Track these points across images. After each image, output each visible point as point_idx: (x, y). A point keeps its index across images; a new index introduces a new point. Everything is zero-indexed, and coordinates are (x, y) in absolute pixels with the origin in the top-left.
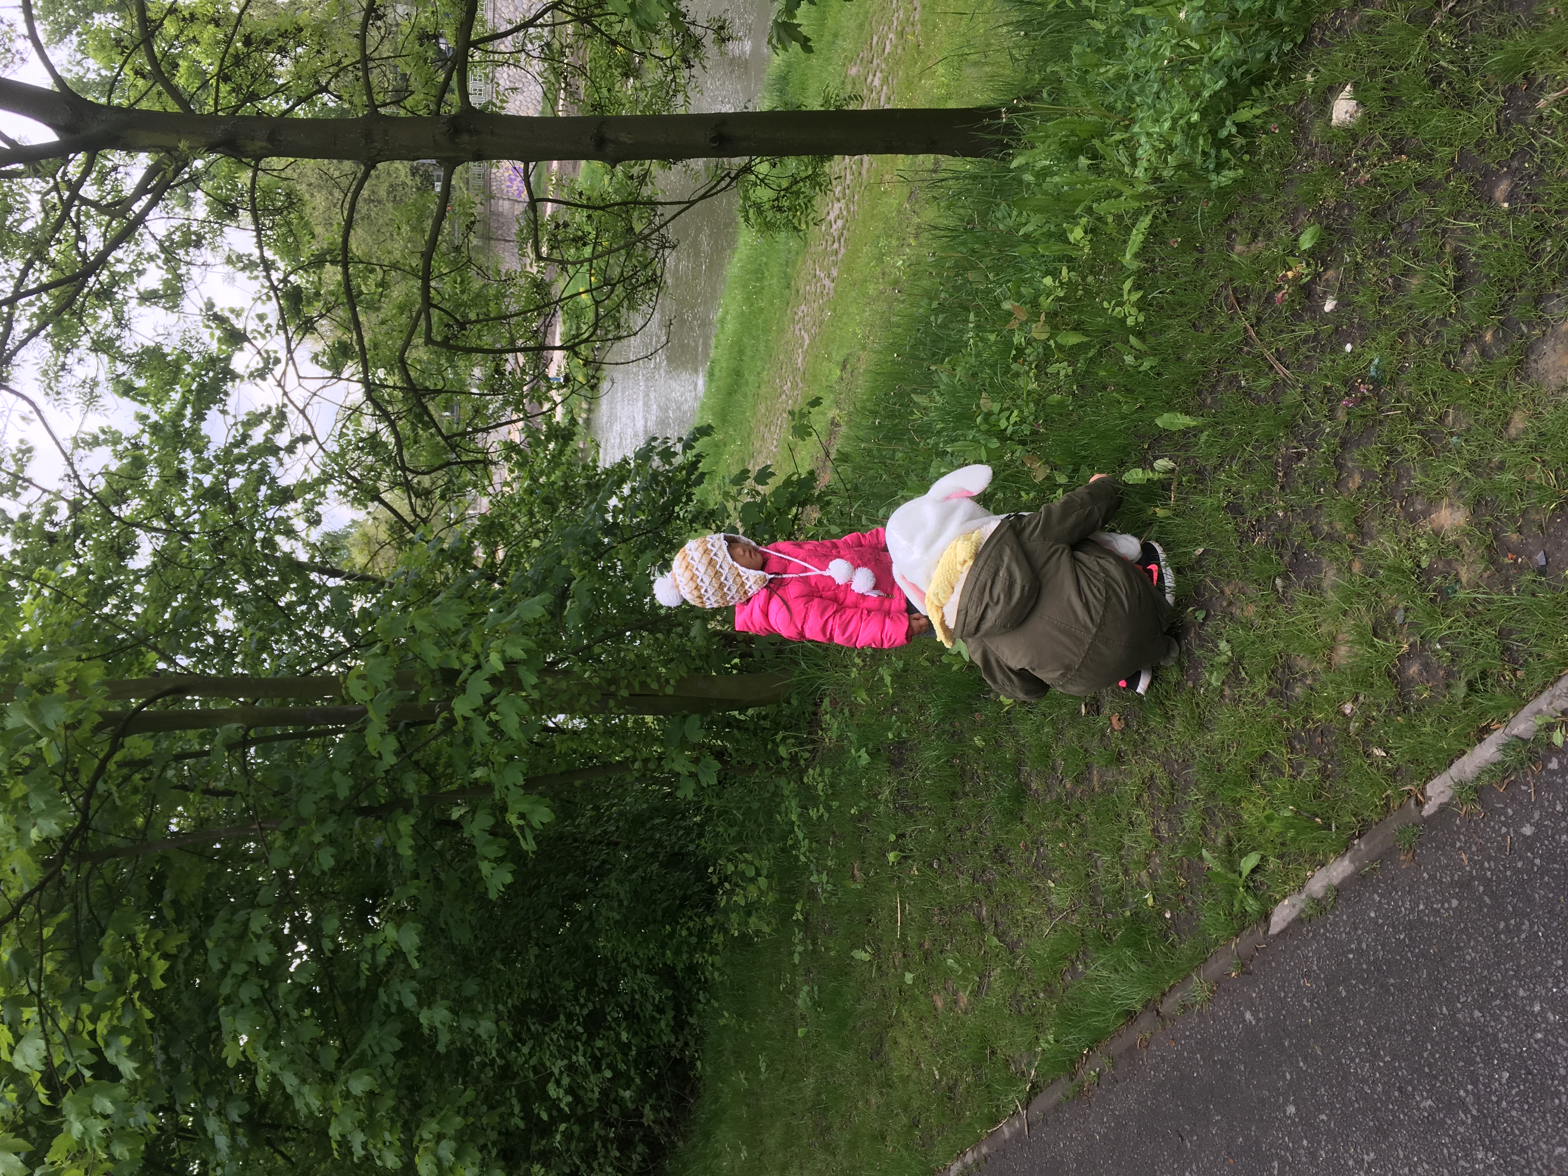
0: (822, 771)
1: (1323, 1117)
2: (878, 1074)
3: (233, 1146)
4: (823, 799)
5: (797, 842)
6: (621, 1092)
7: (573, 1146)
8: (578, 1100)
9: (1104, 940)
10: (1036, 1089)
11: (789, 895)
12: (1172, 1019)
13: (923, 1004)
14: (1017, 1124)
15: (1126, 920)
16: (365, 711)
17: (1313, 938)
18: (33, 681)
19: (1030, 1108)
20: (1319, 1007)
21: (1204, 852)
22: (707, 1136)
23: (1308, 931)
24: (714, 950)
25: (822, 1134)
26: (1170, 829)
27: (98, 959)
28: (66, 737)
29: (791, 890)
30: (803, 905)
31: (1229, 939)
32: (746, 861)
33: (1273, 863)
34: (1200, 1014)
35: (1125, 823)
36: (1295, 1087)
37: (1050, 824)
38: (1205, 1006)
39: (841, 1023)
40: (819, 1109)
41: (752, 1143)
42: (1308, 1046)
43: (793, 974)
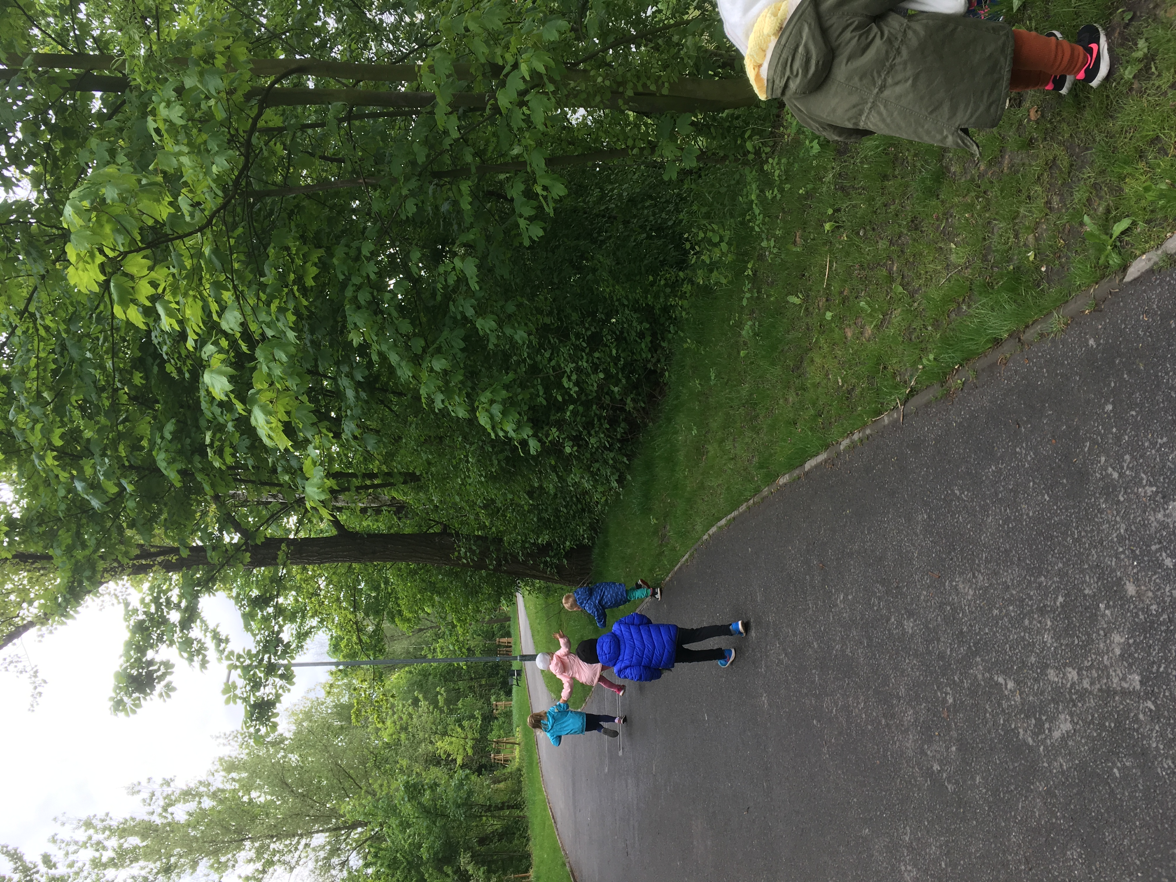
0: (780, 160)
1: (1133, 413)
2: (797, 382)
3: (358, 398)
4: (778, 183)
5: (754, 217)
6: (612, 388)
7: (578, 419)
8: (582, 390)
9: (987, 287)
10: (913, 392)
11: (743, 257)
12: (1030, 344)
13: (837, 334)
14: (895, 415)
15: (1008, 273)
16: (433, 97)
17: (1159, 284)
18: (200, 54)
19: (907, 405)
20: (1151, 336)
21: (1086, 218)
22: (669, 420)
23: (1156, 279)
24: (683, 296)
25: (751, 420)
26: (1061, 201)
27: (267, 262)
28: (228, 100)
29: (746, 253)
30: (754, 265)
31: (1089, 286)
32: (713, 231)
33: (1141, 226)
34: (1053, 340)
35: (1024, 197)
36: (1115, 392)
37: (961, 199)
38: (1059, 335)
39: (773, 348)
40: (751, 404)
41: (701, 425)
42: (1134, 363)
43: (741, 314)
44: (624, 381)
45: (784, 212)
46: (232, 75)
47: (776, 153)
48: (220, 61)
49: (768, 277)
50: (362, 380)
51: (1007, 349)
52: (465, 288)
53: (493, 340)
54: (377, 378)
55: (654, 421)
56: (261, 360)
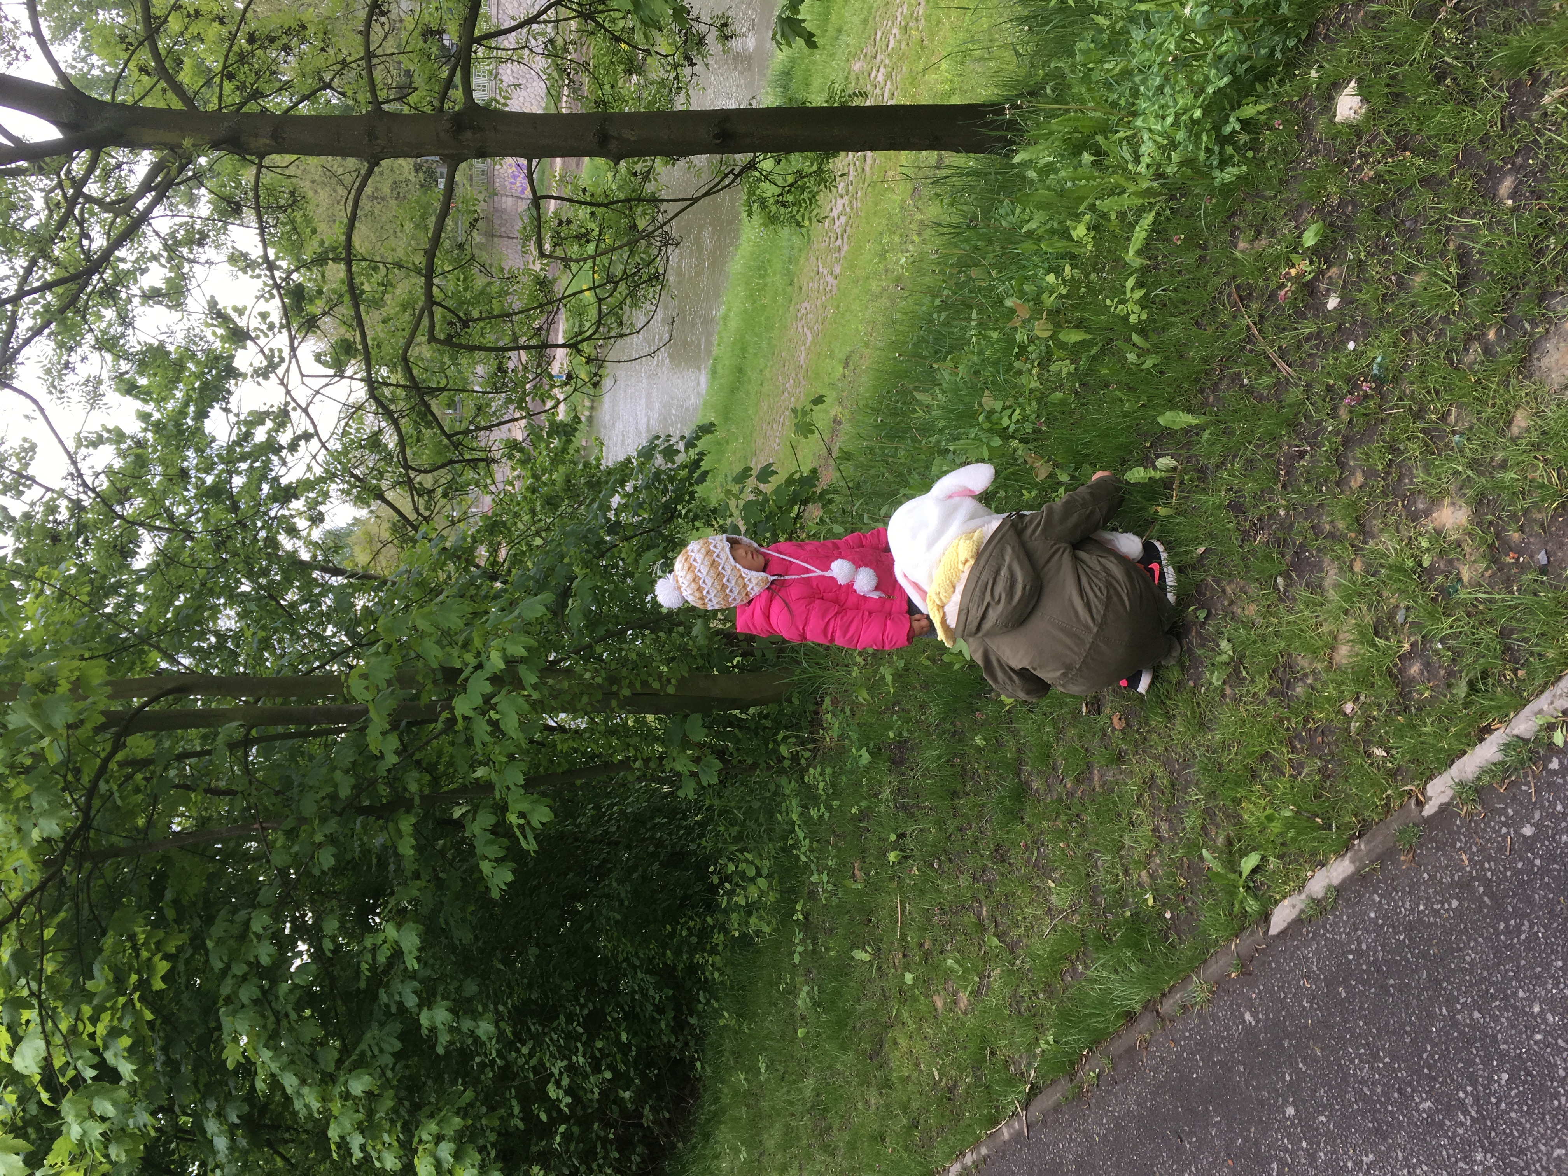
0: (823, 771)
1: (1323, 1119)
2: (878, 1075)
4: (823, 798)
5: (798, 841)
6: (621, 1092)
9: (1104, 940)
10: (1035, 1090)
11: (789, 895)
12: (1172, 1019)
13: (922, 1004)
14: (1017, 1125)
15: (1126, 921)
16: (366, 711)
18: (36, 681)
19: (1031, 1108)
20: (1319, 1008)
21: (1205, 852)
22: (707, 1137)
25: (821, 1135)
26: (1170, 829)
28: (68, 737)
29: (792, 890)
30: (804, 905)
31: (1229, 940)
32: (746, 861)
33: (1273, 863)
34: (1200, 1015)
35: (1125, 823)
36: (1294, 1088)
37: (1051, 823)
38: (1205, 1007)
39: (841, 1024)
40: (818, 1109)
41: (753, 1143)
42: (1308, 1047)
43: (793, 975)
44: (637, 1081)
45: (836, 836)
46: (81, 704)
48: (64, 688)
49: (824, 922)
51: (1144, 1028)
55: (685, 1140)
56: (70, 1118)
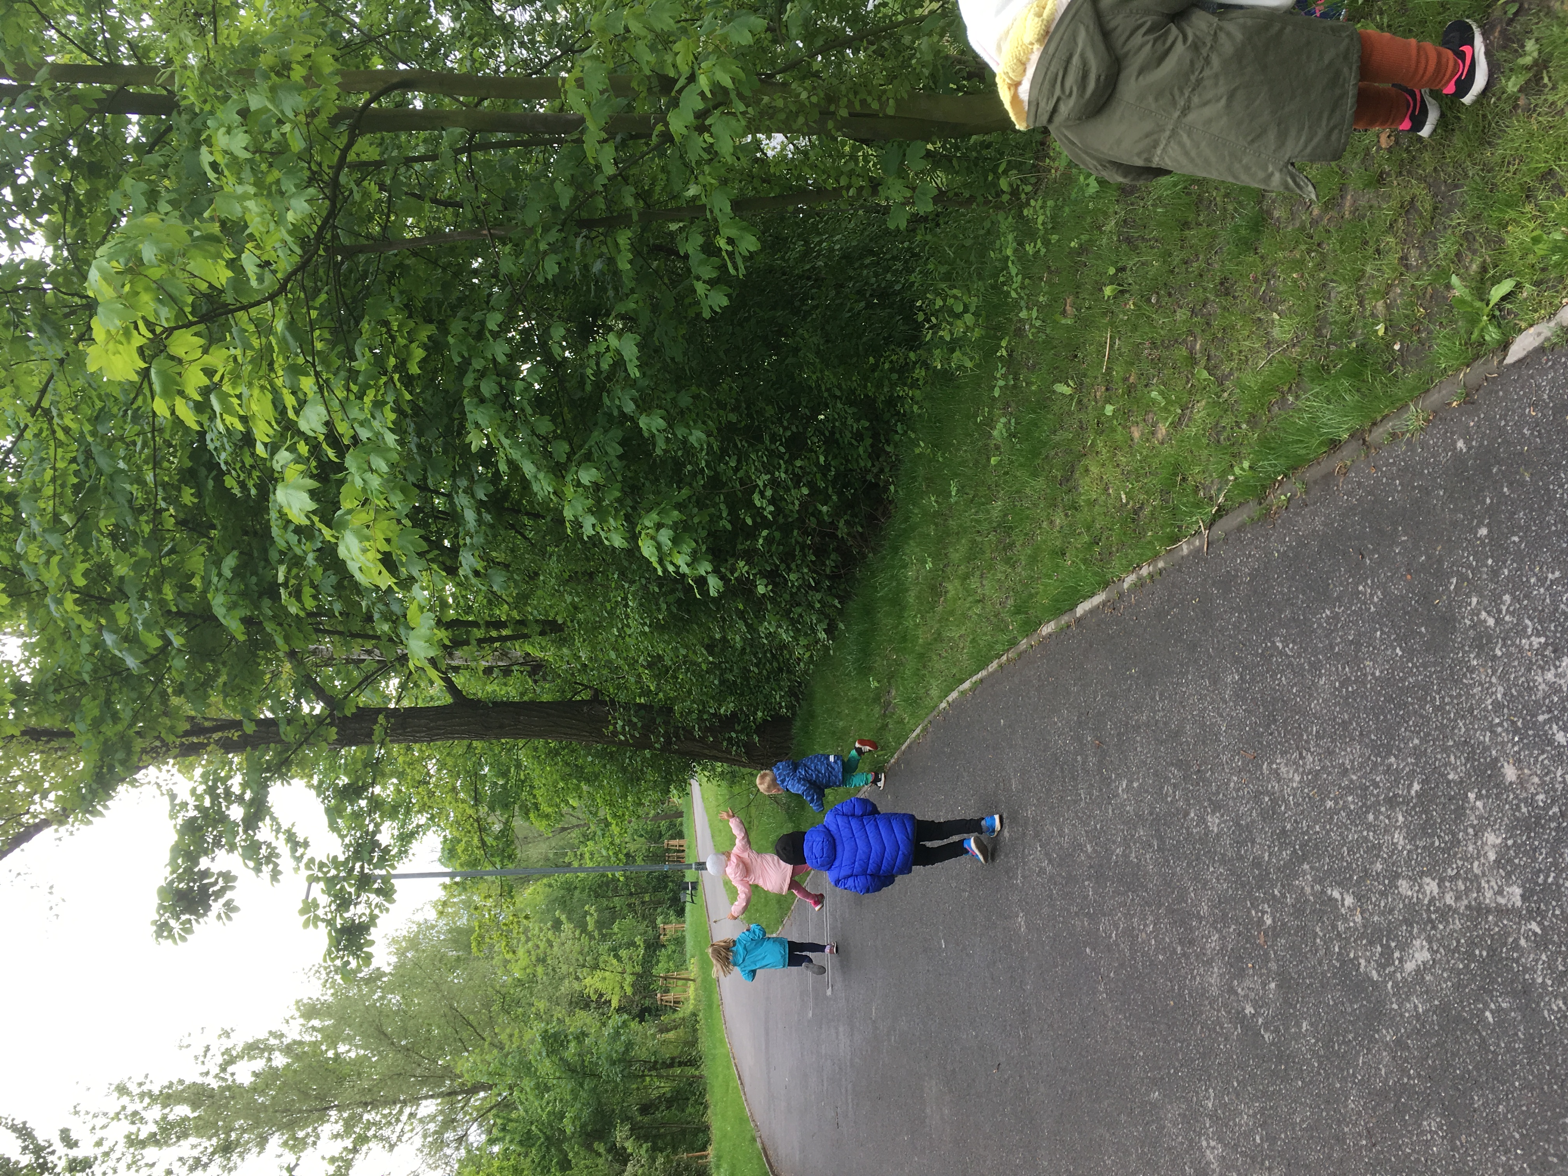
0: (1044, 202)
1: (1516, 539)
2: (1066, 498)
3: (480, 521)
4: (1042, 233)
5: (1010, 278)
6: (819, 507)
7: (774, 548)
8: (779, 511)
9: (1321, 372)
10: (1222, 512)
11: (995, 332)
12: (1378, 447)
13: (1119, 435)
14: (1197, 543)
15: (1350, 352)
16: (582, 120)
17: (1551, 367)
18: (271, 63)
19: (1214, 528)
20: (1540, 436)
21: (1455, 280)
22: (895, 550)
23: (1548, 360)
24: (914, 385)
25: (1005, 549)
26: (1421, 256)
27: (359, 341)
28: (308, 125)
29: (998, 327)
30: (1009, 342)
31: (1458, 370)
32: (955, 297)
33: (1528, 289)
34: (1409, 442)
35: (1371, 251)
36: (1492, 511)
37: (1287, 253)
38: (1417, 434)
39: (1035, 453)
40: (1004, 528)
41: (937, 556)
42: (1517, 473)
43: (991, 408)
44: (834, 498)
45: (1050, 273)
46: (315, 92)
47: (1040, 193)
48: (298, 73)
49: (1028, 358)
50: (485, 499)
51: (1346, 456)
52: (623, 374)
53: (661, 444)
54: (506, 493)
55: (875, 551)
56: (353, 470)
